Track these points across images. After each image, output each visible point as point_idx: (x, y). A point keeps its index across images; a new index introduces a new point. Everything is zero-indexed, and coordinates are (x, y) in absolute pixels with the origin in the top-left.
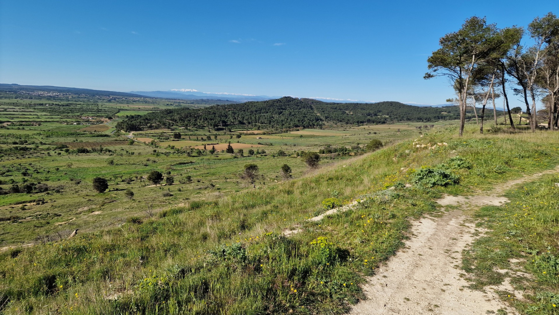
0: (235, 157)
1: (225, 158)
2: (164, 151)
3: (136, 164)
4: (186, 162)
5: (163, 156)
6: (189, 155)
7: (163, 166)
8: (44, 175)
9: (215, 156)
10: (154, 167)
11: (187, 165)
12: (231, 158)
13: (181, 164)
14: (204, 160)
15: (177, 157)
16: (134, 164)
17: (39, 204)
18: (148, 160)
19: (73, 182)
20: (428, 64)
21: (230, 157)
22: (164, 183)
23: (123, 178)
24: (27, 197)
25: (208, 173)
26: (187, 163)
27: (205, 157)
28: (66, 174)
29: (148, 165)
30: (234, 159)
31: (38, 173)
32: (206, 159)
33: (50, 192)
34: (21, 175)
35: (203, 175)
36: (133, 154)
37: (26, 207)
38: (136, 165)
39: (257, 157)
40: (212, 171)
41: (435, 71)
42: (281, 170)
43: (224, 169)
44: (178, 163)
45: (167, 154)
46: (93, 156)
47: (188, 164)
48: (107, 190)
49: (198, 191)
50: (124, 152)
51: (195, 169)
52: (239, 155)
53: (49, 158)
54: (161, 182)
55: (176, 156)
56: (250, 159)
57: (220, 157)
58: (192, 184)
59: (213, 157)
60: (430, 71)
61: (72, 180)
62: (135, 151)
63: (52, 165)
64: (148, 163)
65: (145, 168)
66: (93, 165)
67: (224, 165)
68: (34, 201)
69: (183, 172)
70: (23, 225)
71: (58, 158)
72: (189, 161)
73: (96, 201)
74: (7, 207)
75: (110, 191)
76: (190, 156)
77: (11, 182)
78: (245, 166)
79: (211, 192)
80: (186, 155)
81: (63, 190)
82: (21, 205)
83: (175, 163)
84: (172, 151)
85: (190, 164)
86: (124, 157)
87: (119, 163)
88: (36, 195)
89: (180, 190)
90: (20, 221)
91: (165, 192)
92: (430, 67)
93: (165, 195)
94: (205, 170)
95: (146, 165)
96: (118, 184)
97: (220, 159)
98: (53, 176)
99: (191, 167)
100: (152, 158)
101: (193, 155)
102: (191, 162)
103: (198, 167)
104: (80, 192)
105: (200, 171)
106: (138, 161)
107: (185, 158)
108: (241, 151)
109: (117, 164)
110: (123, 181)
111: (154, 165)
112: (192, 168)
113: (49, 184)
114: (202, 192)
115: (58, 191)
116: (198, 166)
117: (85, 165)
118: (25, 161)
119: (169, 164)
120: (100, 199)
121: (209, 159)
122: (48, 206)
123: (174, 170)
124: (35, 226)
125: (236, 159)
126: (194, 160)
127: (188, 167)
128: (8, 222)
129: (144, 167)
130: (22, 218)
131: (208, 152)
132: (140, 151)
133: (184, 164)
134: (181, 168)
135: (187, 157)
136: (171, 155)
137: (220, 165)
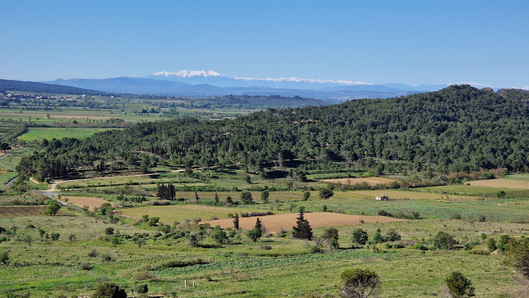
0: (317, 251)
1: (288, 252)
2: (132, 231)
3: (62, 265)
4: (186, 260)
5: (130, 244)
6: (195, 242)
7: (128, 270)
9: (262, 247)
10: (106, 273)
11: (189, 268)
12: (305, 254)
13: (174, 265)
14: (234, 257)
15: (165, 246)
16: (59, 264)
18: (93, 255)
21: (303, 250)
25: (244, 292)
26: (191, 264)
27: (236, 250)
29: (91, 268)
30: (314, 256)
32: (238, 255)
36: (56, 237)
38: (63, 268)
39: (377, 250)
42: (444, 287)
43: (285, 281)
44: (166, 262)
45: (140, 239)
47: (193, 268)
50: (35, 234)
51: (210, 280)
52: (327, 245)
55: (163, 244)
56: (357, 256)
57: (276, 249)
59: (257, 248)
62: (62, 232)
64: (93, 261)
65: (85, 275)
67: (286, 272)
69: (180, 287)
72: (196, 259)
76: (198, 246)
78: (345, 275)
80: (186, 242)
83: (159, 263)
84: (152, 232)
85: (198, 266)
86: (34, 246)
87: (22, 260)
94: (236, 284)
95: (87, 268)
97: (276, 256)
99: (201, 274)
100: (103, 249)
101: (205, 242)
102: (200, 262)
103: (216, 275)
105: (222, 286)
106: (67, 255)
107: (183, 250)
108: (332, 234)
109: (16, 265)
111: (108, 267)
112: (201, 278)
116: (218, 271)
119: (143, 265)
121: (246, 255)
123: (157, 281)
125: (318, 255)
126: (207, 255)
127: (192, 275)
129: (84, 272)
131: (244, 237)
132: (75, 231)
133: (181, 266)
134: (173, 278)
135: (190, 247)
136: (150, 242)
137: (275, 271)
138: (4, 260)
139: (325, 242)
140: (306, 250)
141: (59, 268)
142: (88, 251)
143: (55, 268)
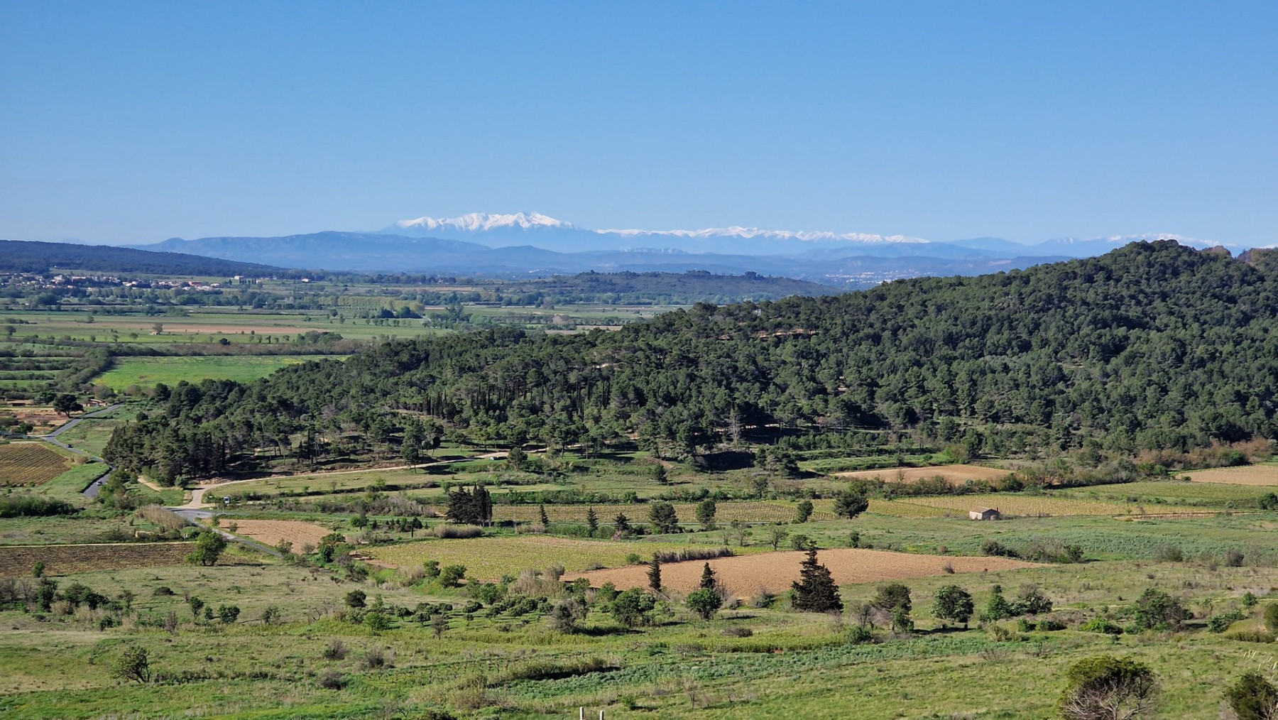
0: (862, 637)
2: (410, 600)
3: (273, 677)
4: (564, 662)
6: (568, 622)
7: (435, 685)
9: (730, 633)
10: (383, 694)
11: (574, 680)
12: (836, 644)
13: (539, 674)
14: (671, 655)
16: (265, 676)
21: (829, 636)
27: (674, 638)
29: (345, 684)
30: (858, 649)
32: (680, 649)
36: (231, 614)
38: (275, 684)
39: (1005, 635)
44: (520, 668)
45: (435, 617)
46: (6, 627)
47: (584, 680)
50: (183, 609)
51: (634, 708)
52: (884, 624)
55: (491, 627)
56: (960, 649)
57: (762, 634)
59: (716, 633)
62: (242, 602)
64: (338, 666)
65: (334, 699)
66: (28, 684)
67: (807, 688)
72: (588, 660)
76: (577, 631)
80: (548, 622)
83: (504, 672)
84: (460, 601)
85: (595, 676)
86: (186, 636)
87: (167, 666)
95: (335, 684)
97: (770, 650)
99: (608, 692)
100: (358, 642)
101: (590, 622)
102: (600, 667)
103: (643, 694)
106: (272, 656)
107: (542, 641)
108: (896, 597)
109: (164, 678)
111: (377, 680)
112: (612, 702)
116: (648, 687)
119: (472, 674)
121: (699, 648)
123: (513, 711)
125: (866, 647)
126: (611, 650)
127: (589, 698)
129: (328, 693)
131: (682, 610)
132: (270, 599)
133: (556, 676)
134: (550, 702)
135: (557, 635)
136: (459, 625)
138: (137, 667)
139: (878, 617)
140: (840, 636)
141: (268, 685)
142: (321, 646)
143: (259, 684)
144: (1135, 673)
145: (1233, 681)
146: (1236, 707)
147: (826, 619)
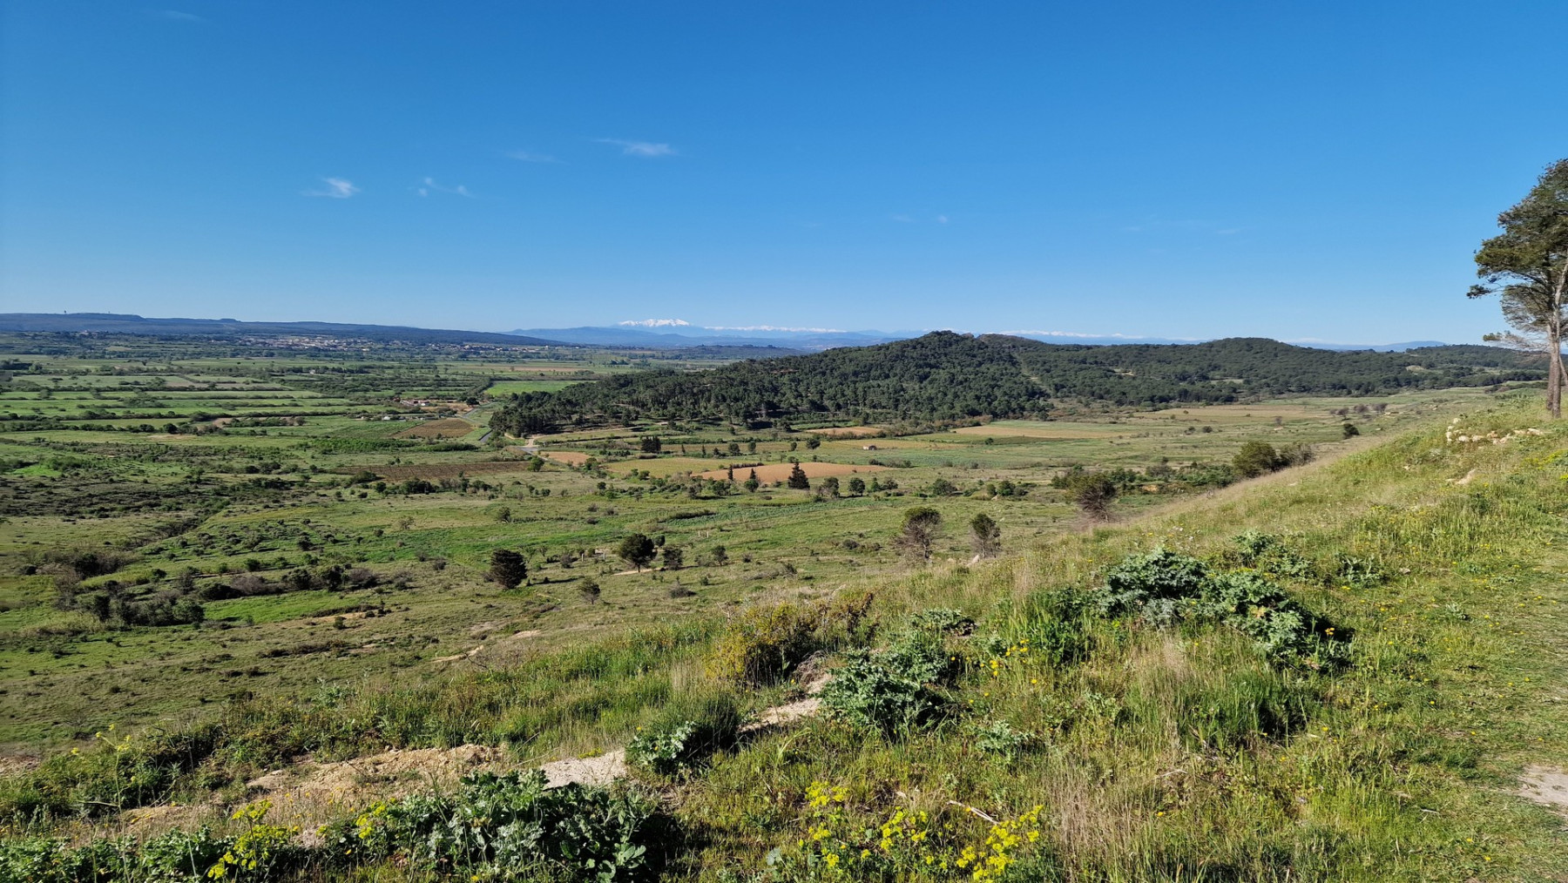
0: (818, 500)
1: (791, 502)
2: (625, 486)
3: (566, 520)
4: (692, 512)
5: (625, 497)
6: (693, 494)
7: (637, 522)
8: (351, 548)
9: (763, 498)
10: (614, 526)
11: (696, 519)
12: (807, 503)
13: (681, 517)
14: (738, 508)
15: (663, 500)
16: (562, 519)
17: (372, 615)
18: (592, 509)
19: (427, 563)
20: (1477, 267)
21: (804, 499)
22: (658, 563)
23: (549, 554)
24: (334, 601)
25: (760, 541)
26: (697, 515)
27: (739, 500)
28: (402, 544)
29: (597, 522)
30: (817, 504)
31: (335, 542)
32: (741, 505)
33: (383, 587)
34: (295, 548)
35: (750, 545)
36: (546, 493)
37: (345, 623)
38: (567, 522)
40: (768, 534)
41: (1493, 280)
42: (971, 527)
43: (798, 529)
44: (673, 514)
45: (636, 493)
46: (447, 500)
47: (700, 519)
48: (523, 583)
49: (756, 584)
50: (525, 491)
51: (722, 530)
52: (827, 494)
53: (340, 506)
54: (653, 563)
55: (661, 497)
56: (860, 504)
57: (776, 499)
58: (732, 567)
59: (756, 499)
60: (1483, 282)
61: (423, 560)
62: (551, 487)
63: (357, 523)
64: (594, 515)
65: (592, 529)
66: (457, 524)
67: (795, 521)
68: (357, 609)
69: (695, 537)
70: (363, 662)
71: (362, 505)
72: (701, 511)
73: (505, 610)
74: (301, 623)
75: (529, 585)
76: (697, 498)
77: (280, 564)
78: (909, 513)
79: (791, 585)
80: (685, 495)
81: (411, 584)
82: (332, 619)
83: (666, 516)
84: (646, 486)
85: (705, 517)
86: (527, 502)
87: (518, 515)
88: (353, 595)
89: (706, 583)
90: (353, 652)
91: (675, 586)
92: (1481, 273)
93: (675, 594)
94: (751, 533)
95: (593, 522)
96: (541, 569)
97: (779, 505)
98: (372, 550)
99: (710, 524)
100: (602, 504)
101: (703, 494)
102: (707, 513)
103: (727, 525)
104: (455, 589)
105: (737, 535)
106: (565, 510)
107: (682, 502)
108: (833, 483)
109: (519, 520)
110: (550, 561)
111: (613, 521)
112: (713, 528)
113: (374, 568)
114: (767, 585)
115: (402, 587)
116: (728, 522)
117: (438, 523)
118: (291, 514)
119: (652, 517)
120: (512, 604)
121: (749, 505)
122: (396, 618)
123: (670, 532)
124: (393, 665)
125: (820, 504)
126: (712, 506)
127: (702, 526)
128: (327, 654)
129: (589, 526)
130: (355, 647)
131: (742, 489)
132: (564, 486)
133: (688, 518)
134: (686, 529)
135: (689, 500)
136: (647, 496)
137: (782, 520)
138: (505, 516)
139: (825, 491)
140: (809, 499)
141: (564, 523)
142: (588, 505)
143: (559, 522)
144: (933, 514)
145: (973, 517)
146: (975, 527)
147: (803, 492)
